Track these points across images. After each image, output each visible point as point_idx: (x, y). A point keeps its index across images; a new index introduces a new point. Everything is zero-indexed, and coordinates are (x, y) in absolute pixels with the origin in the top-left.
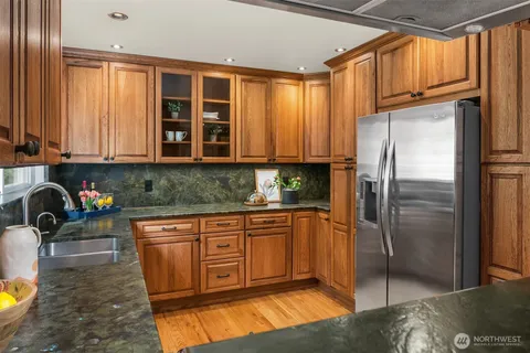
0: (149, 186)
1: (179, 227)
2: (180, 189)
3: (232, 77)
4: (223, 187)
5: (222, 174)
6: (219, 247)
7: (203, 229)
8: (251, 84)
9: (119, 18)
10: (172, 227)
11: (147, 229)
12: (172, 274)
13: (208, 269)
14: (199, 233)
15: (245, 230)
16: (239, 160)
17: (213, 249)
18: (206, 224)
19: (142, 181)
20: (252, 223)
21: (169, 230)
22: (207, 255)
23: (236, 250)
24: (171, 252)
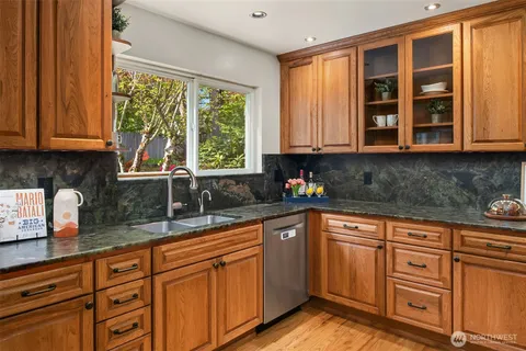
0: (368, 178)
1: (362, 227)
2: (403, 184)
3: (454, 28)
4: (463, 187)
5: (463, 169)
6: (410, 264)
7: (389, 237)
8: (485, 30)
9: (259, 16)
10: (354, 225)
11: (331, 222)
12: (354, 279)
13: (395, 289)
14: (385, 240)
15: (452, 251)
16: (468, 147)
17: (402, 265)
18: (394, 231)
19: (362, 173)
20: (463, 243)
21: (350, 228)
22: (394, 271)
23: (436, 276)
24: (353, 253)
